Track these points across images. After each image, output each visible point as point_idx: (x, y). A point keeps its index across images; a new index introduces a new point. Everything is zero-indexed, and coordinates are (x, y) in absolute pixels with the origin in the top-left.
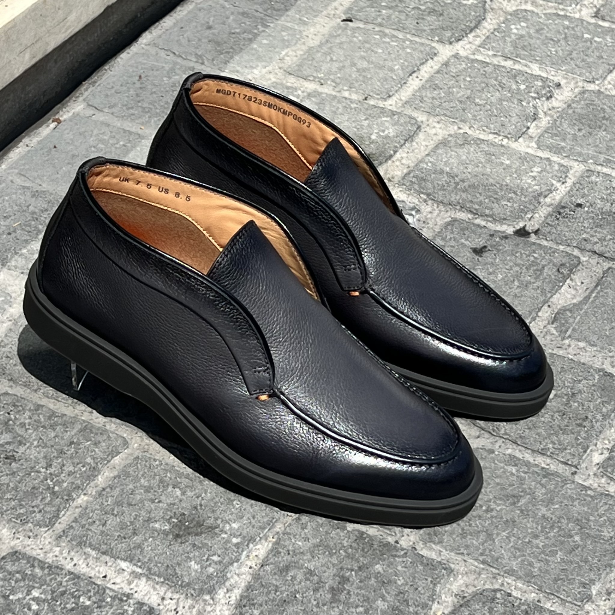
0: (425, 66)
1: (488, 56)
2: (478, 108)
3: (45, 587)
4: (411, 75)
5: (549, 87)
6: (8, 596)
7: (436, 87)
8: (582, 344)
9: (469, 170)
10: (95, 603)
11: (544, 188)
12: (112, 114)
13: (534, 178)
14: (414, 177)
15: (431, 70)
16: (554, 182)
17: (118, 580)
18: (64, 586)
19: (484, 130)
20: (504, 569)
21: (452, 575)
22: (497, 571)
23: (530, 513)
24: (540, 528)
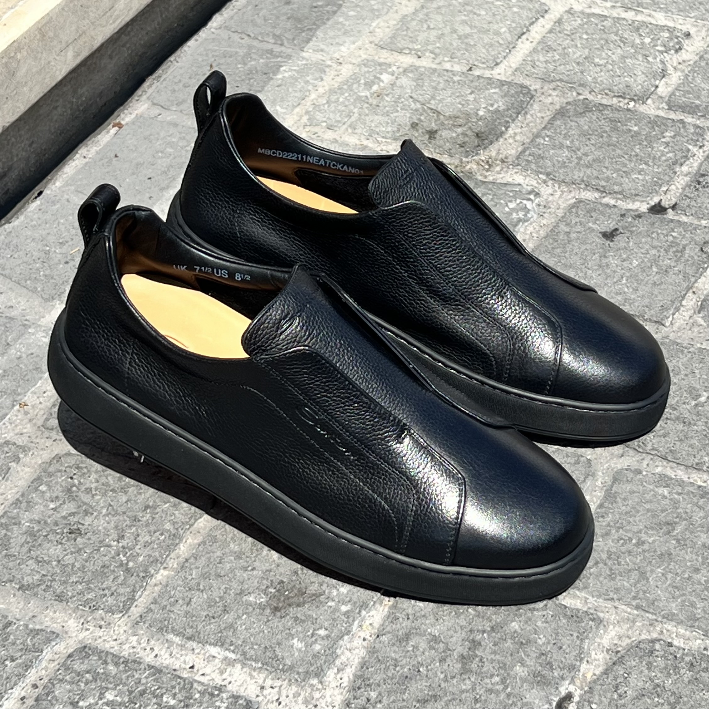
0: (535, 25)
1: (606, 8)
2: (598, 69)
3: (121, 686)
4: (519, 37)
5: (677, 37)
6: (78, 702)
7: (549, 49)
9: (593, 142)
10: (181, 701)
11: (679, 154)
12: (181, 111)
13: (667, 144)
14: (530, 155)
15: (542, 29)
16: (690, 147)
17: (207, 670)
18: (143, 684)
19: (606, 94)
20: (662, 613)
21: (602, 627)
22: (654, 617)
23: (688, 542)
24: (700, 559)
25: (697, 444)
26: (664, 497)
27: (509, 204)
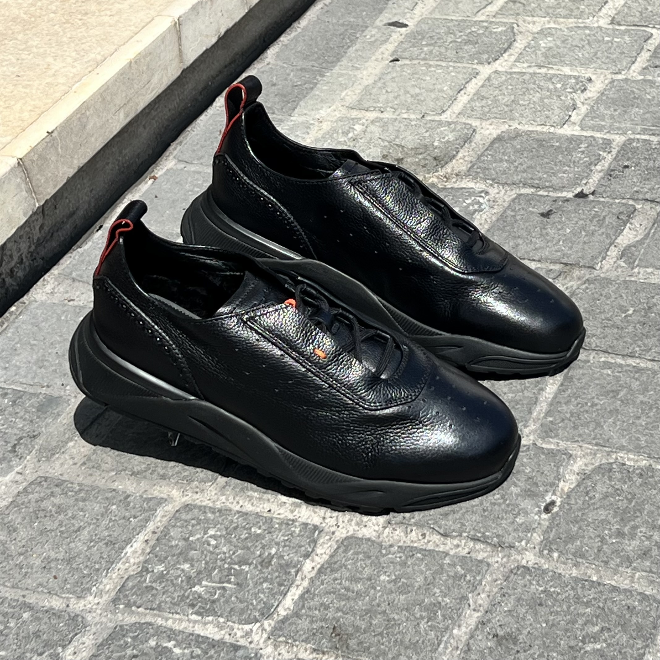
0: (470, 83)
1: (523, 68)
2: (523, 108)
3: (219, 526)
4: (459, 92)
5: (582, 82)
6: (188, 538)
7: (483, 98)
8: (649, 270)
9: (525, 155)
10: (265, 530)
11: (593, 158)
12: (201, 164)
13: (583, 152)
14: (477, 168)
15: (475, 86)
16: (601, 153)
17: (281, 511)
18: (235, 523)
19: (532, 124)
21: (571, 459)
22: (610, 449)
23: (630, 401)
24: (640, 411)
25: (629, 340)
26: (608, 375)
27: (466, 201)
